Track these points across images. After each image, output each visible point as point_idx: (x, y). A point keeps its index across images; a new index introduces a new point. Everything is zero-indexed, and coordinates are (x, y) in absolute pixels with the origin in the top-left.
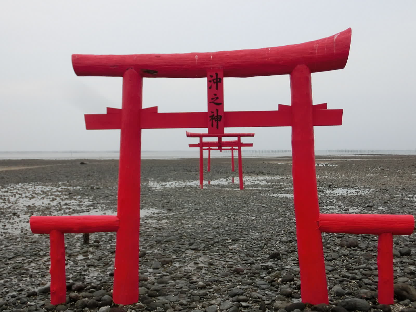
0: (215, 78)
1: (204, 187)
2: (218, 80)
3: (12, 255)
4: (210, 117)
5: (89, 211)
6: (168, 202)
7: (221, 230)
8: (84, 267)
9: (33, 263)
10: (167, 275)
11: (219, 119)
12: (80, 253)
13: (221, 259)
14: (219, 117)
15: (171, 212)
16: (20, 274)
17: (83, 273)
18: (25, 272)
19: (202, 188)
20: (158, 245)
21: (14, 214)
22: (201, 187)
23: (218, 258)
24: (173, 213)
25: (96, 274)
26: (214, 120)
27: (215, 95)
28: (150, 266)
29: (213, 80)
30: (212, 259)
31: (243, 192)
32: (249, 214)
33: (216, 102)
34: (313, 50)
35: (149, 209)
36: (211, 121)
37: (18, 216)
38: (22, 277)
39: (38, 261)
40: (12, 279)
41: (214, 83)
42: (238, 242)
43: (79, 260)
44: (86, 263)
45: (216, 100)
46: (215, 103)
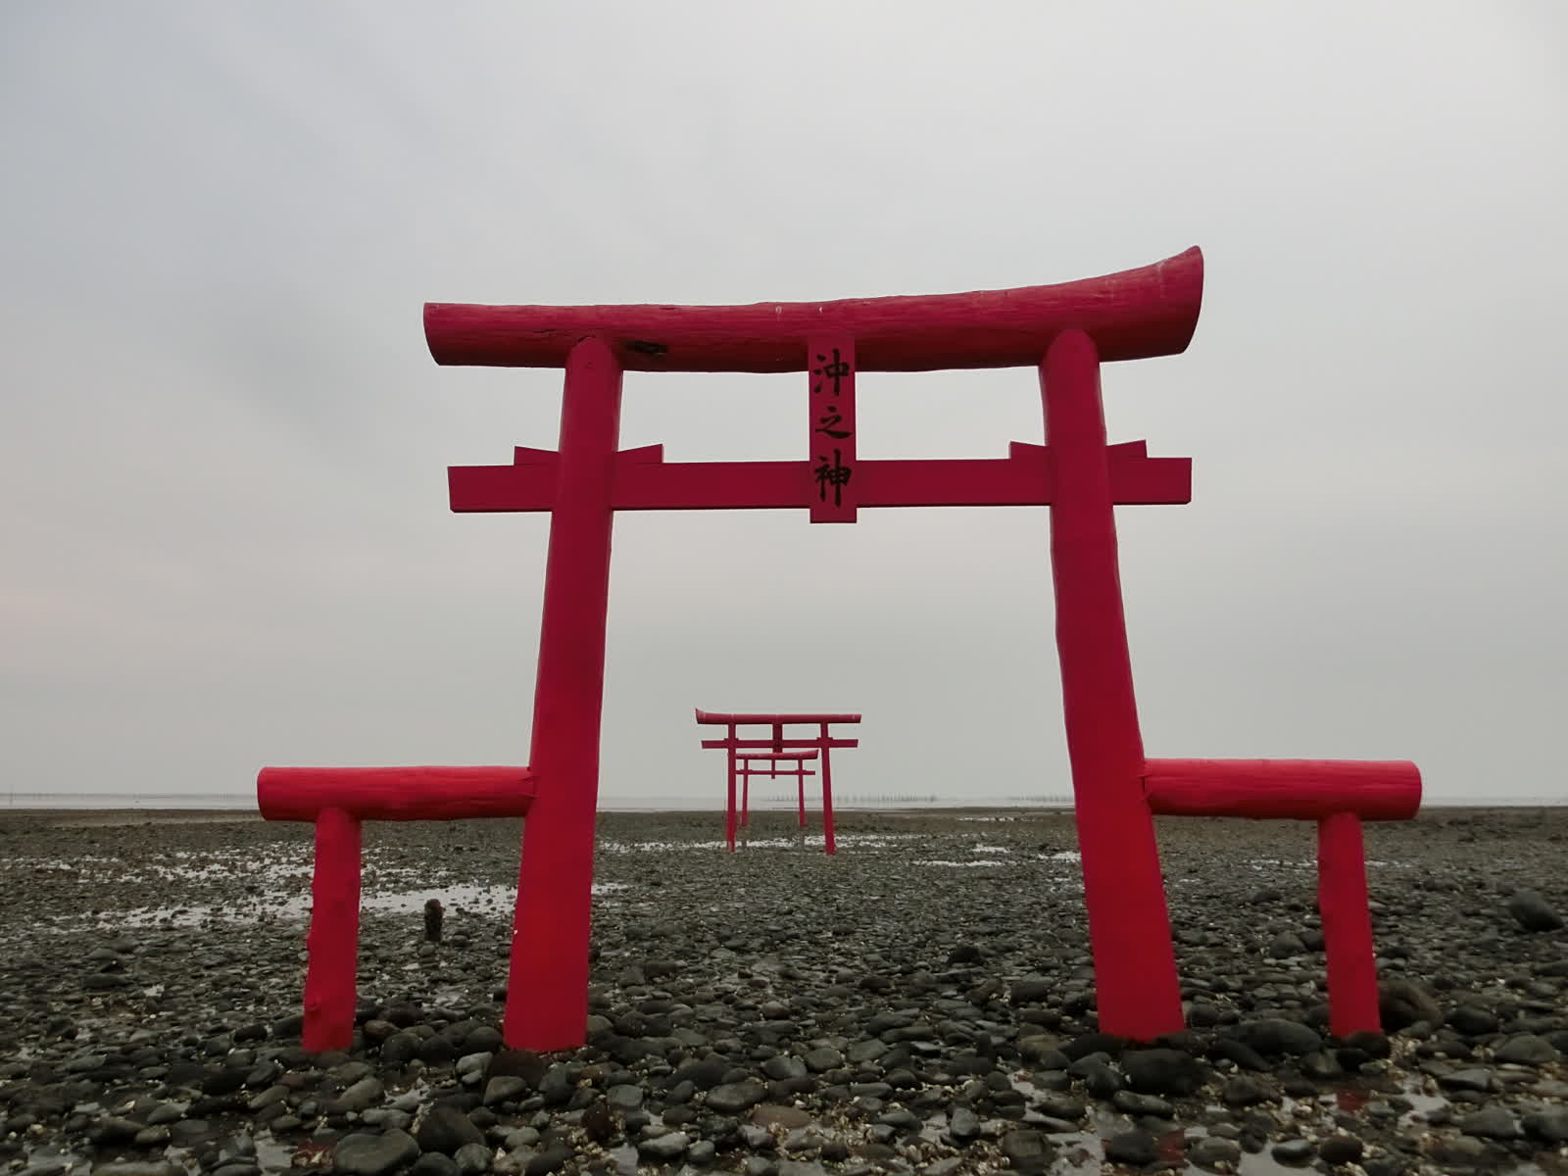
0: (833, 362)
1: (737, 851)
2: (841, 368)
3: (216, 959)
4: (817, 471)
5: (446, 887)
6: (652, 872)
7: (800, 917)
8: (423, 984)
9: (275, 977)
10: (666, 998)
11: (842, 478)
12: (413, 958)
13: (814, 968)
14: (842, 472)
15: (661, 888)
16: (228, 996)
17: (416, 995)
18: (244, 993)
19: (733, 851)
20: (632, 943)
21: (251, 890)
22: (730, 849)
23: (807, 966)
24: (664, 891)
25: (455, 998)
26: (827, 482)
27: (832, 409)
28: (615, 981)
29: (827, 369)
30: (789, 966)
31: (835, 857)
32: (863, 891)
33: (830, 429)
34: (1103, 292)
35: (603, 884)
36: (820, 482)
37: (261, 894)
38: (235, 1002)
39: (288, 971)
40: (203, 1008)
41: (829, 375)
42: (851, 938)
43: (407, 971)
44: (427, 975)
45: (834, 423)
46: (831, 433)
